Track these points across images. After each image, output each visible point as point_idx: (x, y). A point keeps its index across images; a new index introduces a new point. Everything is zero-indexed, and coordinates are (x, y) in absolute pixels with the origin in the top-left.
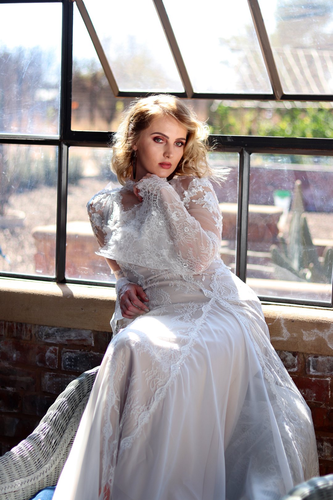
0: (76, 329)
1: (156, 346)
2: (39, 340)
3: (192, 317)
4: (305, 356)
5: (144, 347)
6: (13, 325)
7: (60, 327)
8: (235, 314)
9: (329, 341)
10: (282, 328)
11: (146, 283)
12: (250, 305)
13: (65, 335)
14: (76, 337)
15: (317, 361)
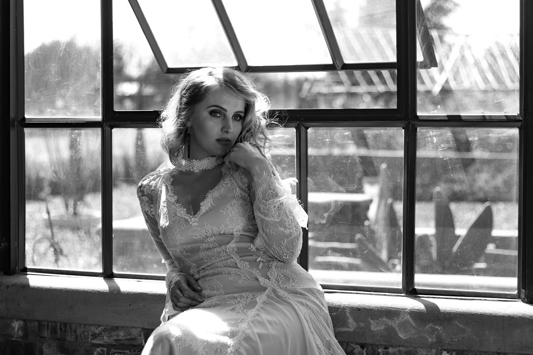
0: (124, 327)
1: (199, 340)
2: (84, 341)
3: (244, 308)
4: (374, 348)
5: (185, 341)
6: (56, 325)
7: (107, 325)
8: (294, 304)
9: (399, 330)
10: (347, 317)
11: (199, 272)
12: (310, 294)
13: (113, 335)
14: (125, 336)
15: (387, 353)
